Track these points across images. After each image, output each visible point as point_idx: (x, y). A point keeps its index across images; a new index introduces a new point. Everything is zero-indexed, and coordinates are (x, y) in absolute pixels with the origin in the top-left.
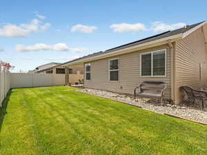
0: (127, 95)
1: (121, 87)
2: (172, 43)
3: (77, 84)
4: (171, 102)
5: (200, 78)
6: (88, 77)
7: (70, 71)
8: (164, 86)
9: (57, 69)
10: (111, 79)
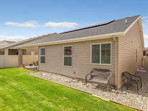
0: (79, 79)
1: (74, 72)
2: (116, 38)
3: (31, 65)
4: (115, 87)
5: (137, 61)
6: (43, 60)
7: (24, 52)
8: (110, 74)
9: (9, 50)
10: (65, 64)
